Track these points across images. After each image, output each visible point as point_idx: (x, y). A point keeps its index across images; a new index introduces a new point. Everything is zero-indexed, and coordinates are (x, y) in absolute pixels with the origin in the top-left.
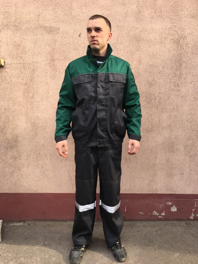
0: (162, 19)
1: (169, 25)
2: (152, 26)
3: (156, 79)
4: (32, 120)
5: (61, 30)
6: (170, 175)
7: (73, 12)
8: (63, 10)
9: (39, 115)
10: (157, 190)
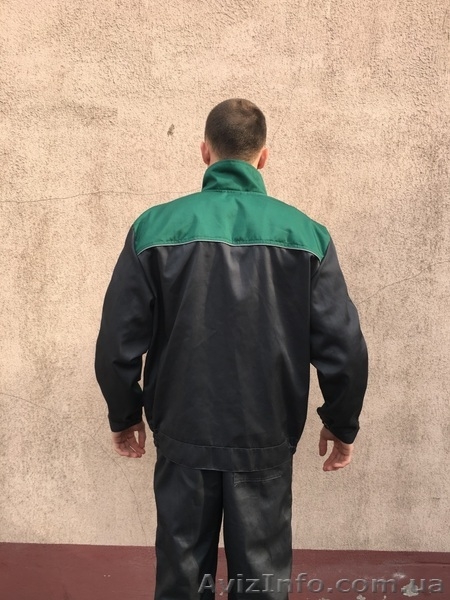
0: (391, 94)
1: (410, 111)
2: (365, 111)
3: (371, 249)
4: (39, 351)
5: (120, 117)
6: (404, 503)
7: (154, 69)
8: (126, 63)
9: (58, 338)
10: (367, 541)
